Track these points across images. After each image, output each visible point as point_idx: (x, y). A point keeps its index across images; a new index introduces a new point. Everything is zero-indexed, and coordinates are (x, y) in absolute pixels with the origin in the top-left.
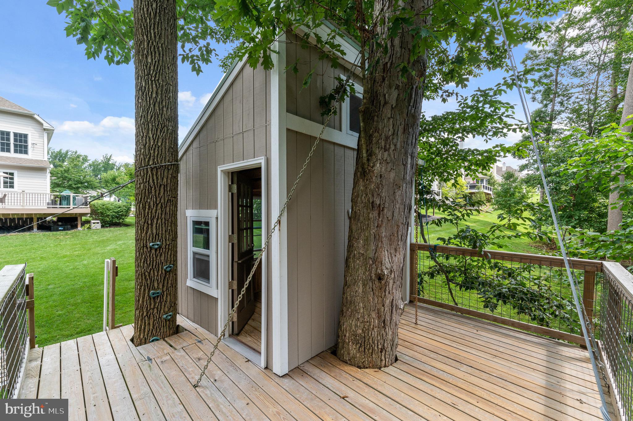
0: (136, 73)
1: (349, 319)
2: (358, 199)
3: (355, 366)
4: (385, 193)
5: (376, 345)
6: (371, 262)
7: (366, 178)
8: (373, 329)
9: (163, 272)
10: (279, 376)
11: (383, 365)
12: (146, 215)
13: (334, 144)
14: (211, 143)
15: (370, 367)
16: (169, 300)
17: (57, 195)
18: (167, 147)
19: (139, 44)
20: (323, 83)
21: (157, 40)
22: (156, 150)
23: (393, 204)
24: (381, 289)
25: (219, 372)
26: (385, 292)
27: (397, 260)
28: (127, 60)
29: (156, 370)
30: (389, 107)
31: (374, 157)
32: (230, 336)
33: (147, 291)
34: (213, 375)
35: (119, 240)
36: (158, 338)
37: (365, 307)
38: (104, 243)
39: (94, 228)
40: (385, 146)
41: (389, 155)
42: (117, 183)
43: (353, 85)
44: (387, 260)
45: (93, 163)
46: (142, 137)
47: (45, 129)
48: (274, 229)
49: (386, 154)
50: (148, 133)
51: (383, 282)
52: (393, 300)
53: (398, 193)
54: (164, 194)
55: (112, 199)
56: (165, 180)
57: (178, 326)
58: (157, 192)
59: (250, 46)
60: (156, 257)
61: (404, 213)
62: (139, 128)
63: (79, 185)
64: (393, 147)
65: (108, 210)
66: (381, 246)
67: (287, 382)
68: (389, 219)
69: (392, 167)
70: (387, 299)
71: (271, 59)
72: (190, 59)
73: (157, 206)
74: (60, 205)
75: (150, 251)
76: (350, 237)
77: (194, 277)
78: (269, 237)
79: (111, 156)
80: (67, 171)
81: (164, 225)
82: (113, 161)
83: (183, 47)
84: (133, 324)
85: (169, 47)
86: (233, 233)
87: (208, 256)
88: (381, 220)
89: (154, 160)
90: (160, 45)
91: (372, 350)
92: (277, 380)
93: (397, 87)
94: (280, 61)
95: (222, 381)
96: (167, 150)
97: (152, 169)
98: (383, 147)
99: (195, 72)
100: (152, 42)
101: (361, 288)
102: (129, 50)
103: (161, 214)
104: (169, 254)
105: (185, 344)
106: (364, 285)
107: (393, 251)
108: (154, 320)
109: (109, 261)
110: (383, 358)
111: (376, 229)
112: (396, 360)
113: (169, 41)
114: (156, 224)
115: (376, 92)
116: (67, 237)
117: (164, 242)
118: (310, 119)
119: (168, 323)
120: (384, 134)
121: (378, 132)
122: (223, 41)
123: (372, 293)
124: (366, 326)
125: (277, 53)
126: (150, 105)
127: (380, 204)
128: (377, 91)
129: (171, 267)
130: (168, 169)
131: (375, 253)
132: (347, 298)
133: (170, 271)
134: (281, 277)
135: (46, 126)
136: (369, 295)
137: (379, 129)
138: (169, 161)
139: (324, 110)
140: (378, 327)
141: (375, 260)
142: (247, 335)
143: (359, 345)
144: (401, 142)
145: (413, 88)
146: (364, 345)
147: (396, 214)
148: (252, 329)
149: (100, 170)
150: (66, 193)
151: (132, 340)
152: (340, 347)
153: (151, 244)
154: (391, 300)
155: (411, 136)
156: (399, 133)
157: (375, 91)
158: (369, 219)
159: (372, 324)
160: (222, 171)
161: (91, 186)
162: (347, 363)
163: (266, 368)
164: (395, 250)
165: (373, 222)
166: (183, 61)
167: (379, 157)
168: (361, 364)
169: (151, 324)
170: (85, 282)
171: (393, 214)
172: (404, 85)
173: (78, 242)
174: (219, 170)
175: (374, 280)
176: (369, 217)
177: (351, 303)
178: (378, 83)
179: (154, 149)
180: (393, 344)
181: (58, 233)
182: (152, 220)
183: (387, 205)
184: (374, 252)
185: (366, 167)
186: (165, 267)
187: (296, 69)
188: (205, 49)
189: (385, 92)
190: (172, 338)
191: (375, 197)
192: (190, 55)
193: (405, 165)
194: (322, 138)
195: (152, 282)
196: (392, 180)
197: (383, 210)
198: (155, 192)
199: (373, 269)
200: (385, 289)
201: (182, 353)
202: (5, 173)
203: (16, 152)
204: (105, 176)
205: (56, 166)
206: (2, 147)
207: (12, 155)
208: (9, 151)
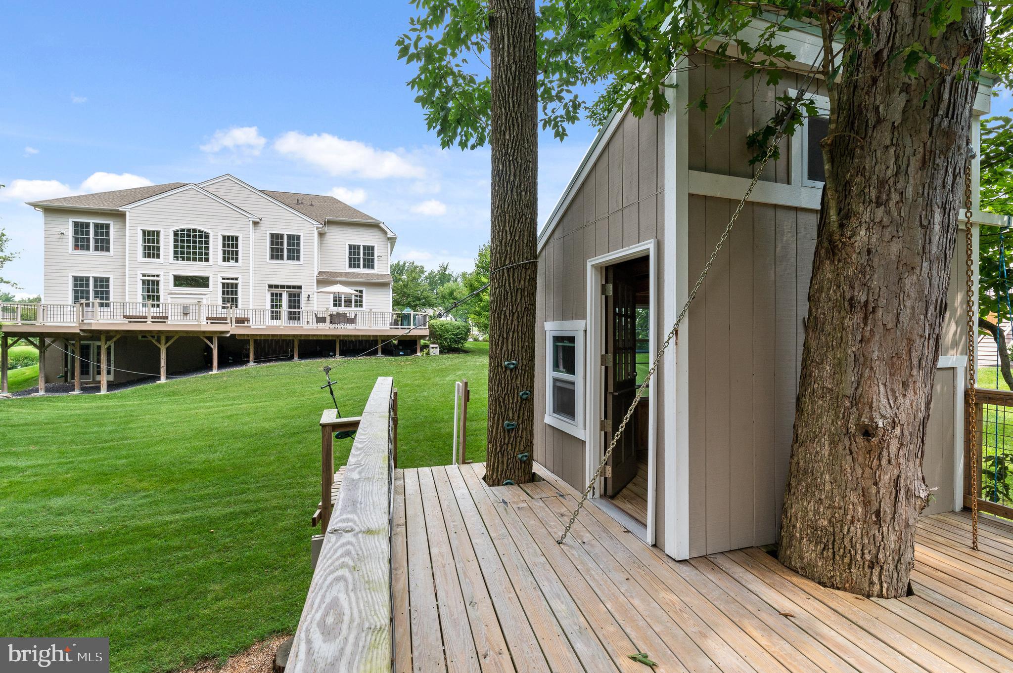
0: (493, 156)
1: (802, 499)
2: (821, 295)
3: (813, 580)
4: (878, 281)
5: (860, 552)
6: (848, 404)
7: (837, 258)
8: (852, 522)
9: (519, 399)
10: (674, 560)
11: (875, 593)
12: (501, 326)
13: (776, 207)
14: (578, 229)
15: (845, 590)
16: (524, 436)
17: (399, 314)
18: (525, 241)
19: (496, 119)
20: (753, 111)
21: (516, 109)
22: (513, 246)
23: (896, 301)
24: (869, 452)
25: (588, 535)
26: (879, 459)
27: (908, 403)
28: (481, 142)
29: (513, 515)
30: (887, 126)
31: (854, 219)
32: (601, 496)
33: (501, 421)
34: (581, 537)
35: (459, 369)
36: (512, 482)
37: (835, 481)
38: (443, 372)
39: (432, 354)
40: (878, 198)
41: (888, 212)
42: (455, 299)
43: (812, 102)
44: (884, 401)
45: (429, 274)
46: (499, 232)
47: (389, 239)
48: (668, 342)
49: (880, 212)
50: (505, 226)
51: (875, 440)
52: (899, 476)
53: (909, 282)
54: (521, 300)
55: (448, 318)
56: (522, 282)
57: (534, 473)
58: (514, 299)
59: (634, 87)
60: (512, 380)
61: (926, 316)
62: (495, 221)
63: (417, 302)
64: (895, 197)
65: (447, 331)
66: (870, 377)
67: (685, 570)
68: (889, 327)
69: (895, 233)
70: (885, 473)
71: (664, 98)
72: (553, 122)
73: (513, 315)
74: (401, 325)
75: (505, 371)
76: (805, 360)
77: (554, 412)
78: (660, 353)
79: (447, 265)
80: (406, 286)
81: (520, 340)
82: (449, 270)
83: (545, 108)
84: (485, 464)
85: (529, 114)
86: (606, 352)
87: (573, 383)
88: (869, 328)
89: (510, 258)
90: (519, 115)
91: (851, 559)
92: (671, 563)
93: (906, 88)
94: (678, 98)
95: (592, 546)
96: (525, 245)
97: (508, 269)
98: (874, 200)
99: (558, 138)
100: (511, 114)
101: (826, 447)
102: (484, 129)
103: (518, 327)
104: (526, 376)
105: (544, 495)
106: (833, 443)
107: (899, 387)
108: (508, 459)
109: (461, 384)
110: (875, 579)
111: (858, 345)
112: (910, 592)
113: (529, 107)
114: (512, 338)
115: (859, 106)
116: (407, 362)
117: (520, 362)
118: (730, 173)
119: (523, 465)
120: (875, 177)
121: (863, 175)
122: (592, 81)
123: (849, 458)
124: (836, 515)
125: (674, 87)
126: (507, 191)
127: (867, 302)
128: (861, 104)
129: (527, 394)
130: (526, 269)
131: (856, 388)
132: (798, 463)
133: (527, 398)
134: (678, 413)
135: (390, 234)
136: (844, 462)
137: (864, 168)
138: (527, 259)
139: (755, 155)
140: (865, 522)
141: (855, 401)
142: (626, 502)
143: (822, 546)
144: (916, 185)
145: (944, 81)
146: (833, 548)
147: (905, 319)
148: (633, 495)
149: (436, 283)
150: (407, 311)
151: (484, 479)
152: (784, 544)
153: (506, 363)
154: (895, 477)
155: (942, 172)
156: (911, 170)
157: (856, 104)
158: (843, 329)
159: (851, 512)
160: (592, 266)
161: (429, 304)
162: (798, 572)
163: (655, 546)
164: (904, 383)
165: (852, 334)
166: (544, 127)
167: (866, 217)
168: (826, 580)
169: (505, 462)
170: (426, 417)
171: (898, 318)
172: (922, 80)
173: (418, 370)
174: (589, 265)
175: (854, 435)
176: (843, 324)
177: (806, 472)
178: (863, 89)
179: (511, 245)
180: (899, 560)
181: (399, 358)
182: (508, 333)
183: (882, 302)
184: (854, 386)
185: (837, 238)
186: (521, 394)
187: (703, 105)
188: (571, 104)
189: (878, 102)
190: (527, 485)
191: (856, 290)
192: (552, 118)
193: (927, 228)
194: (748, 200)
195: (507, 410)
196: (893, 257)
197: (874, 311)
198: (512, 298)
199: (852, 417)
200: (880, 453)
201: (541, 504)
202: (357, 291)
203: (364, 267)
204: (442, 290)
205: (396, 280)
206: (354, 263)
207: (362, 270)
208: (359, 267)
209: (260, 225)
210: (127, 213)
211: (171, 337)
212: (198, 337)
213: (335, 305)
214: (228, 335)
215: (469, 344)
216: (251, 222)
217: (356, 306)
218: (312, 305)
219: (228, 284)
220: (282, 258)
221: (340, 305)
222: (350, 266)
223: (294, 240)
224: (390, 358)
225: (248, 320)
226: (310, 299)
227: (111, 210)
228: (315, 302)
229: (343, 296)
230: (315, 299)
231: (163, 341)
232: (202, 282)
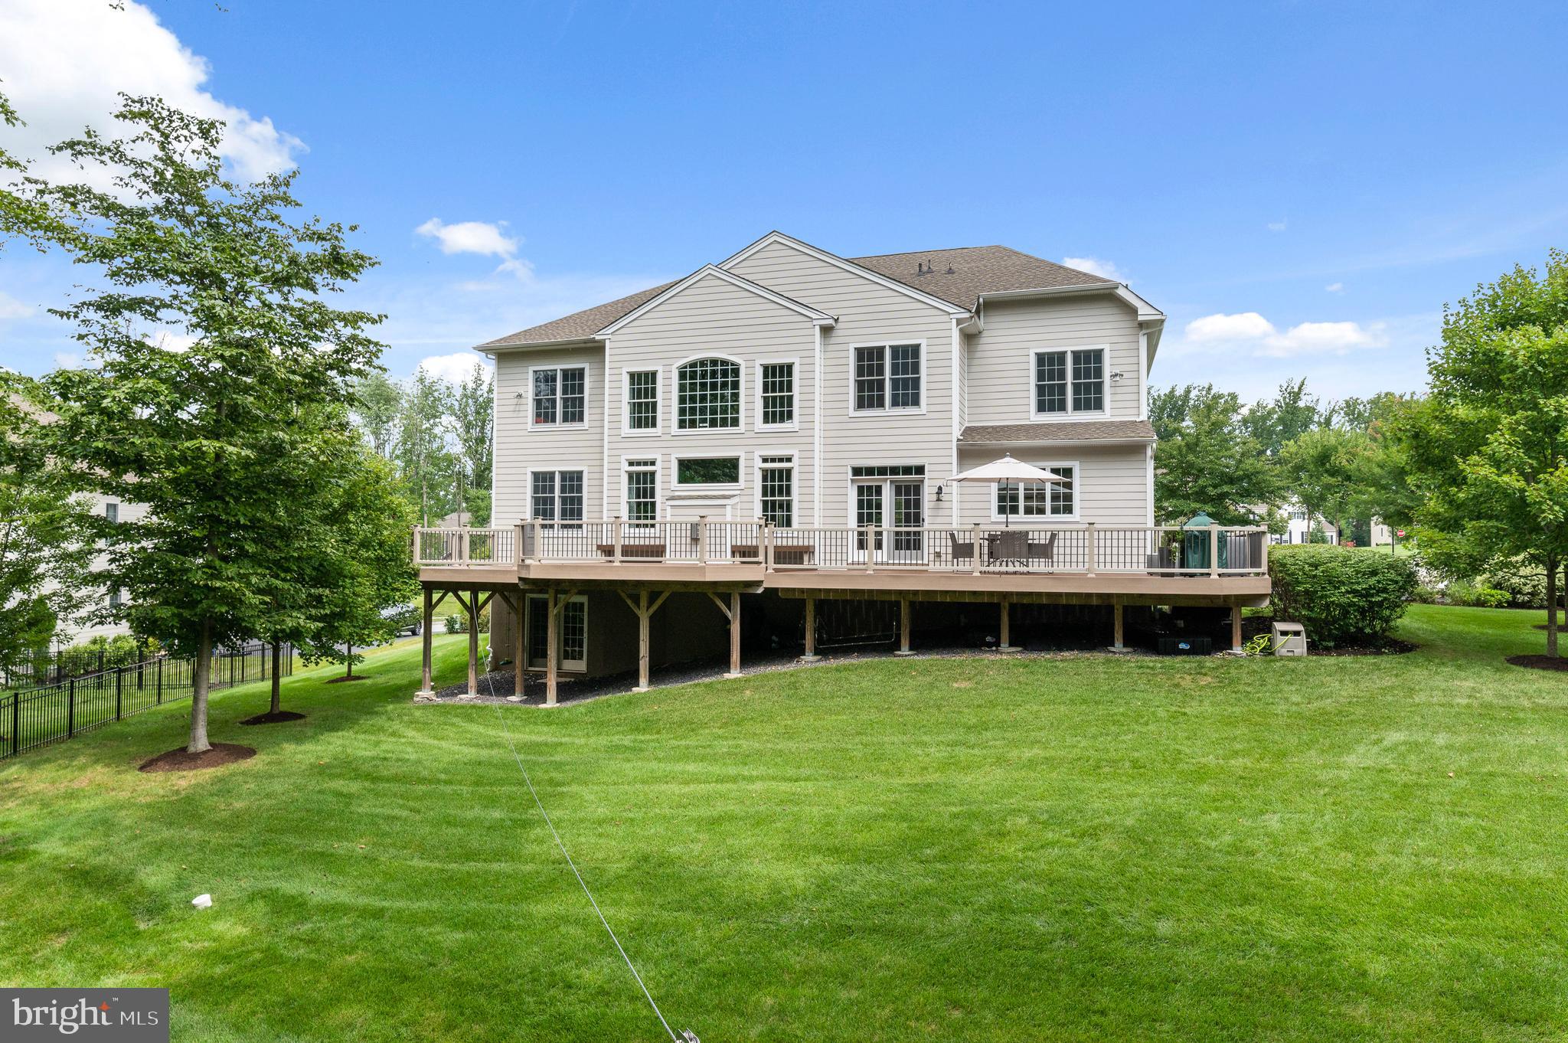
17: (1174, 533)
35: (1391, 722)
38: (1329, 728)
39: (1284, 652)
42: (1334, 471)
45: (1252, 412)
47: (1142, 325)
63: (1226, 488)
65: (1334, 582)
74: (1182, 566)
79: (1303, 384)
80: (1192, 447)
82: (1309, 398)
116: (1204, 681)
135: (1144, 313)
149: (1271, 432)
150: (1199, 524)
173: (1237, 710)
181: (1178, 661)
202: (1055, 471)
203: (1077, 407)
204: (1293, 449)
205: (1165, 435)
206: (1049, 399)
207: (1071, 416)
208: (1062, 407)
209: (835, 333)
210: (607, 342)
211: (660, 593)
212: (705, 595)
213: (1002, 510)
214: (760, 591)
215: (1410, 620)
216: (817, 328)
217: (1055, 510)
218: (947, 513)
219: (773, 471)
220: (881, 404)
221: (1014, 510)
222: (1041, 408)
223: (908, 357)
224: (1150, 660)
225: (809, 550)
226: (944, 497)
227: (585, 342)
228: (955, 505)
229: (1021, 486)
230: (955, 498)
231: (644, 603)
232: (723, 470)
